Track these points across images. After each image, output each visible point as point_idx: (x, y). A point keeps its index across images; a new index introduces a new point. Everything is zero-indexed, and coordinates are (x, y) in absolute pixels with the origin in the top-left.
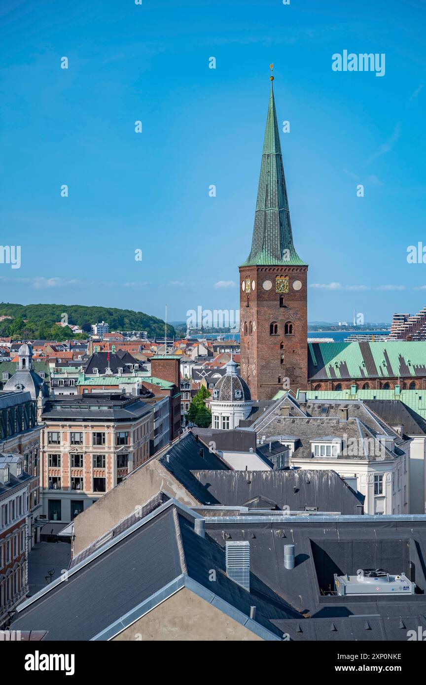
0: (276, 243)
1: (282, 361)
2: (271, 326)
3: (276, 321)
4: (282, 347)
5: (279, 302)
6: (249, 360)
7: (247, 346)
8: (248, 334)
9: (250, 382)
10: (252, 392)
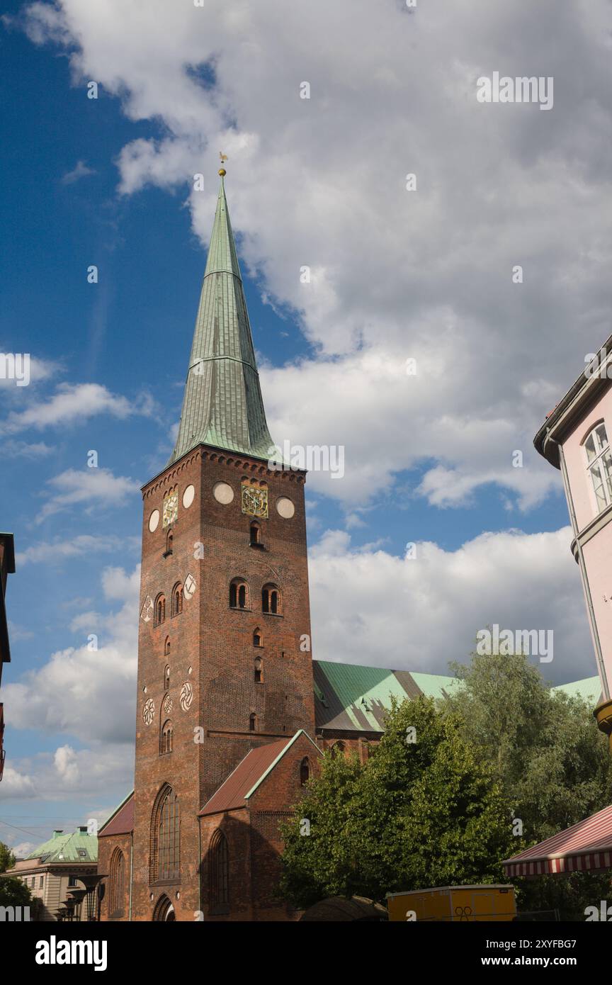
0: (239, 418)
1: (257, 673)
2: (233, 588)
3: (242, 575)
4: (256, 638)
5: (248, 536)
6: (168, 679)
7: (162, 648)
8: (167, 618)
9: (168, 737)
10: (176, 759)
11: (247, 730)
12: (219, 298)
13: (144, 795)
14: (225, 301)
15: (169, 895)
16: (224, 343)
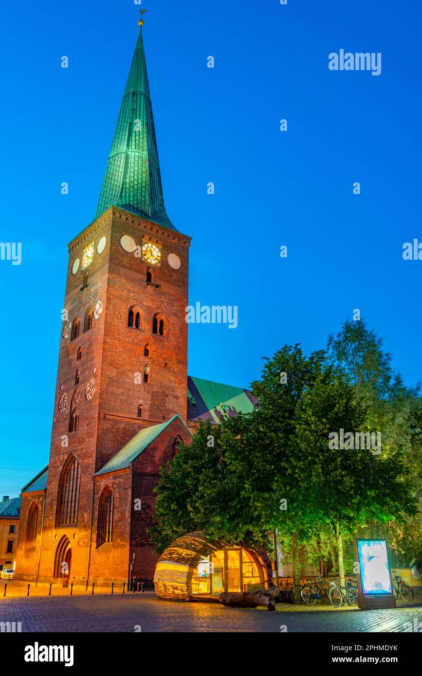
0: (143, 194)
1: (146, 376)
2: (131, 313)
4: (146, 353)
5: (145, 277)
6: (78, 378)
7: (75, 356)
8: (80, 334)
9: (76, 420)
10: (80, 435)
11: (135, 416)
12: (134, 110)
13: (56, 462)
14: (138, 111)
15: (68, 536)
16: (135, 141)
